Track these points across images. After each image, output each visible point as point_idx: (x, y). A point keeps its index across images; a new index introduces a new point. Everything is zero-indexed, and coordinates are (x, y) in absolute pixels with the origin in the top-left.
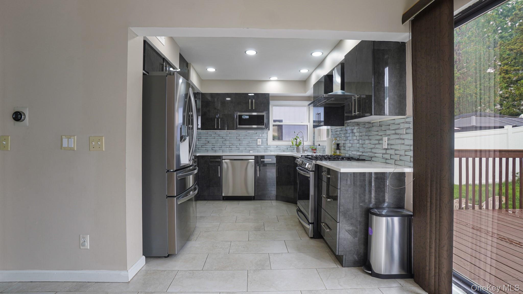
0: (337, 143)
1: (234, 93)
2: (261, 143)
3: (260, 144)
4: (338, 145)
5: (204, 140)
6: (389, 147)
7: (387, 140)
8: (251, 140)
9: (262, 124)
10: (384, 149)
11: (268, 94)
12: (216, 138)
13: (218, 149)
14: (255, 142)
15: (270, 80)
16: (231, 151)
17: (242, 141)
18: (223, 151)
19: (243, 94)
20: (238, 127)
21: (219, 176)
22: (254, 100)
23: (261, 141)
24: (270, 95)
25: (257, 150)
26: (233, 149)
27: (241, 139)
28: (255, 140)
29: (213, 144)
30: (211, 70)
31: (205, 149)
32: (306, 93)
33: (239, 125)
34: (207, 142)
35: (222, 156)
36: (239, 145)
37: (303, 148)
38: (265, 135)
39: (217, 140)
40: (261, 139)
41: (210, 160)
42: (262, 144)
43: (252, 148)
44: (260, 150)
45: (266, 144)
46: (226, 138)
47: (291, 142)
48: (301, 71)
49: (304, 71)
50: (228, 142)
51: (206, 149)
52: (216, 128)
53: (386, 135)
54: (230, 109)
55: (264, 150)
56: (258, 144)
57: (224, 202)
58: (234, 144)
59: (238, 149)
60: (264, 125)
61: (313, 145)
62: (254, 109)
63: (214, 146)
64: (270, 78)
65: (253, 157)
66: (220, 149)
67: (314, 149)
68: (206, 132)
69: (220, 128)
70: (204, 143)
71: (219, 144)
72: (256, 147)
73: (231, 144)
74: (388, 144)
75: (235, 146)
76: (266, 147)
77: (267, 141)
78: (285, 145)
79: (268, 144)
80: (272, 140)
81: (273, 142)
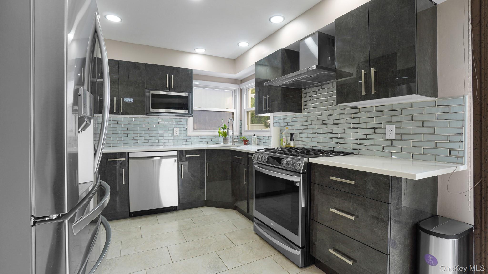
0: (291, 133)
1: (144, 63)
2: (179, 133)
3: (178, 134)
4: (292, 135)
6: (398, 137)
7: (394, 128)
8: (165, 129)
9: (185, 108)
10: (388, 139)
11: (191, 70)
14: (171, 132)
15: (195, 52)
16: (137, 144)
17: (153, 130)
18: (124, 145)
19: (157, 66)
20: (151, 111)
21: (124, 183)
22: (173, 76)
23: (179, 131)
24: (194, 73)
26: (139, 141)
27: (151, 127)
28: (170, 129)
32: (235, 74)
33: (152, 108)
35: (128, 153)
36: (148, 136)
38: (183, 122)
39: (115, 129)
40: (178, 128)
41: (109, 160)
42: (181, 135)
45: (186, 134)
46: (129, 126)
48: (239, 44)
49: (244, 45)
50: (132, 132)
52: (115, 111)
53: (390, 123)
54: (137, 85)
56: (175, 135)
57: (132, 221)
58: (141, 135)
59: (147, 141)
60: (187, 110)
62: (173, 87)
64: (195, 49)
65: (176, 153)
66: (120, 142)
69: (121, 111)
72: (173, 138)
73: (137, 135)
74: (396, 134)
75: (143, 138)
76: (186, 138)
77: (187, 131)
78: (209, 136)
79: (188, 135)
80: (193, 130)
81: (194, 131)
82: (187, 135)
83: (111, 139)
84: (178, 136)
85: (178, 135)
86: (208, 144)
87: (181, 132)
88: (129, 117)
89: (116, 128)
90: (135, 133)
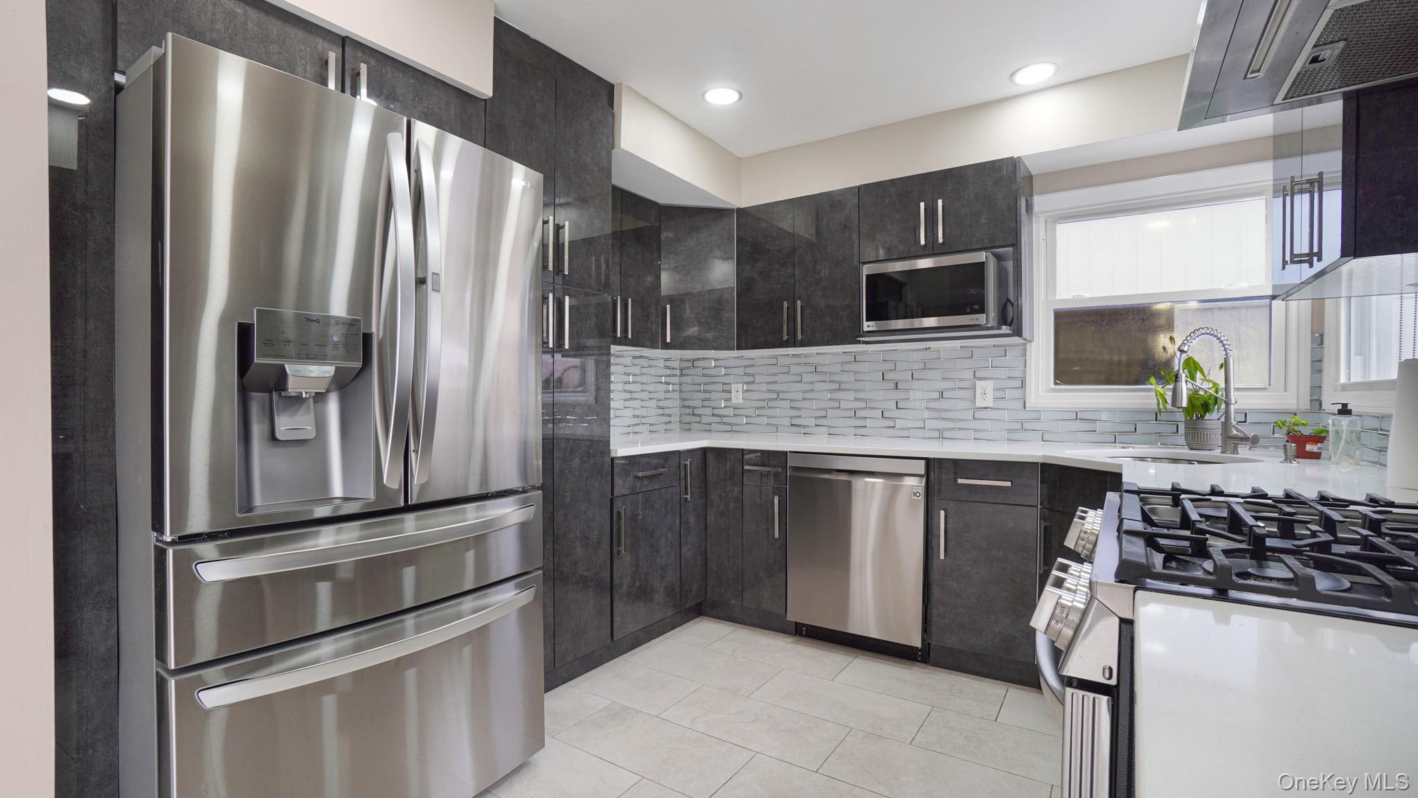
2: (995, 399)
3: (989, 402)
5: (764, 387)
8: (948, 385)
9: (976, 307)
11: (1013, 164)
12: (807, 378)
13: (812, 422)
14: (963, 394)
17: (907, 390)
18: (830, 433)
20: (866, 329)
22: (941, 202)
23: (995, 389)
25: (976, 430)
26: (868, 423)
27: (902, 381)
28: (964, 384)
29: (795, 404)
30: (722, 96)
31: (765, 420)
33: (867, 321)
34: (774, 396)
36: (894, 406)
37: (1226, 425)
38: (1012, 360)
39: (808, 387)
40: (992, 378)
41: (746, 467)
42: (1001, 404)
43: (953, 420)
44: (988, 431)
45: (1019, 405)
46: (843, 377)
47: (1154, 394)
50: (851, 396)
51: (771, 421)
52: (785, 338)
55: (1009, 431)
56: (978, 405)
58: (874, 405)
59: (890, 424)
60: (987, 314)
61: (1311, 412)
62: (941, 242)
63: (799, 409)
66: (820, 422)
67: (1306, 431)
68: (770, 357)
69: (799, 337)
70: (764, 400)
71: (814, 405)
72: (970, 415)
73: (863, 405)
75: (878, 414)
76: (1022, 415)
77: (1025, 391)
78: (1122, 411)
79: (1027, 406)
80: (1053, 386)
81: (1055, 391)
82: (1025, 408)
83: (802, 413)
84: (991, 408)
85: (991, 406)
86: (1117, 445)
87: (999, 394)
88: (843, 353)
89: (812, 383)
90: (858, 397)
